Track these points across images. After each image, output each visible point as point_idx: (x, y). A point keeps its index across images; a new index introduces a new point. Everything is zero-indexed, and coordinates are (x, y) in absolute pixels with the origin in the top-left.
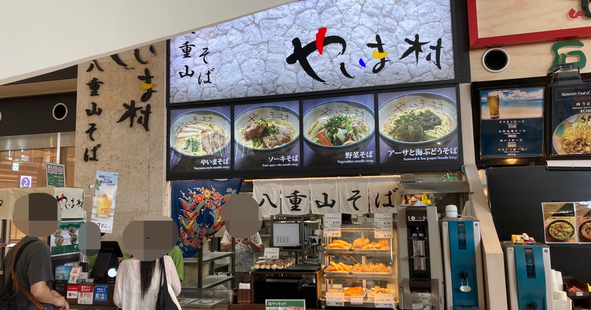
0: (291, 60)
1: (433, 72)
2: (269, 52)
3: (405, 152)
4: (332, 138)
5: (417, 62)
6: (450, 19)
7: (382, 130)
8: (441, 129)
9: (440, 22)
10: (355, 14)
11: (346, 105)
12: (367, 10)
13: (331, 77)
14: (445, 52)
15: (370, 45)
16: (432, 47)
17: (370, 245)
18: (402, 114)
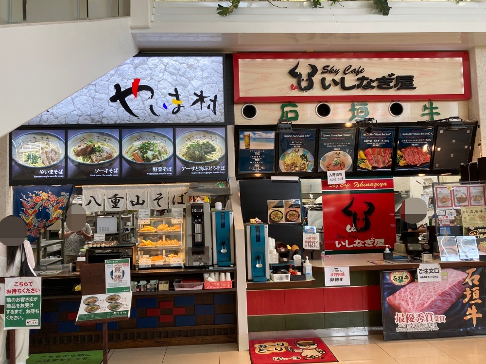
0: (113, 99)
1: (212, 117)
2: (96, 92)
3: (193, 168)
4: (143, 157)
5: (201, 109)
6: (223, 82)
7: (178, 153)
8: (215, 154)
9: (216, 84)
10: (160, 72)
11: (154, 134)
12: (169, 70)
13: (143, 114)
14: (219, 104)
15: (170, 94)
16: (211, 100)
17: (169, 229)
18: (191, 143)
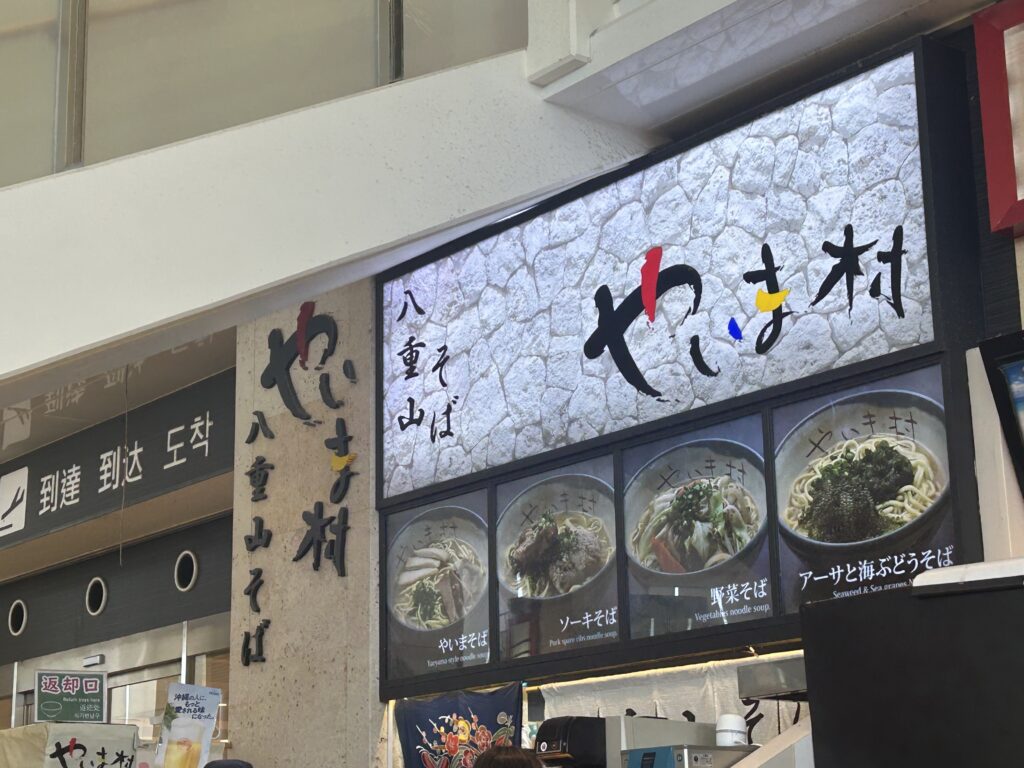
0: (592, 349)
1: (888, 329)
2: (553, 334)
3: (836, 573)
5: (851, 304)
6: (919, 163)
7: (783, 514)
8: (914, 494)
9: (897, 178)
10: (718, 198)
12: (742, 181)
13: (671, 382)
14: (911, 265)
15: (751, 277)
16: (882, 257)
18: (826, 462)
